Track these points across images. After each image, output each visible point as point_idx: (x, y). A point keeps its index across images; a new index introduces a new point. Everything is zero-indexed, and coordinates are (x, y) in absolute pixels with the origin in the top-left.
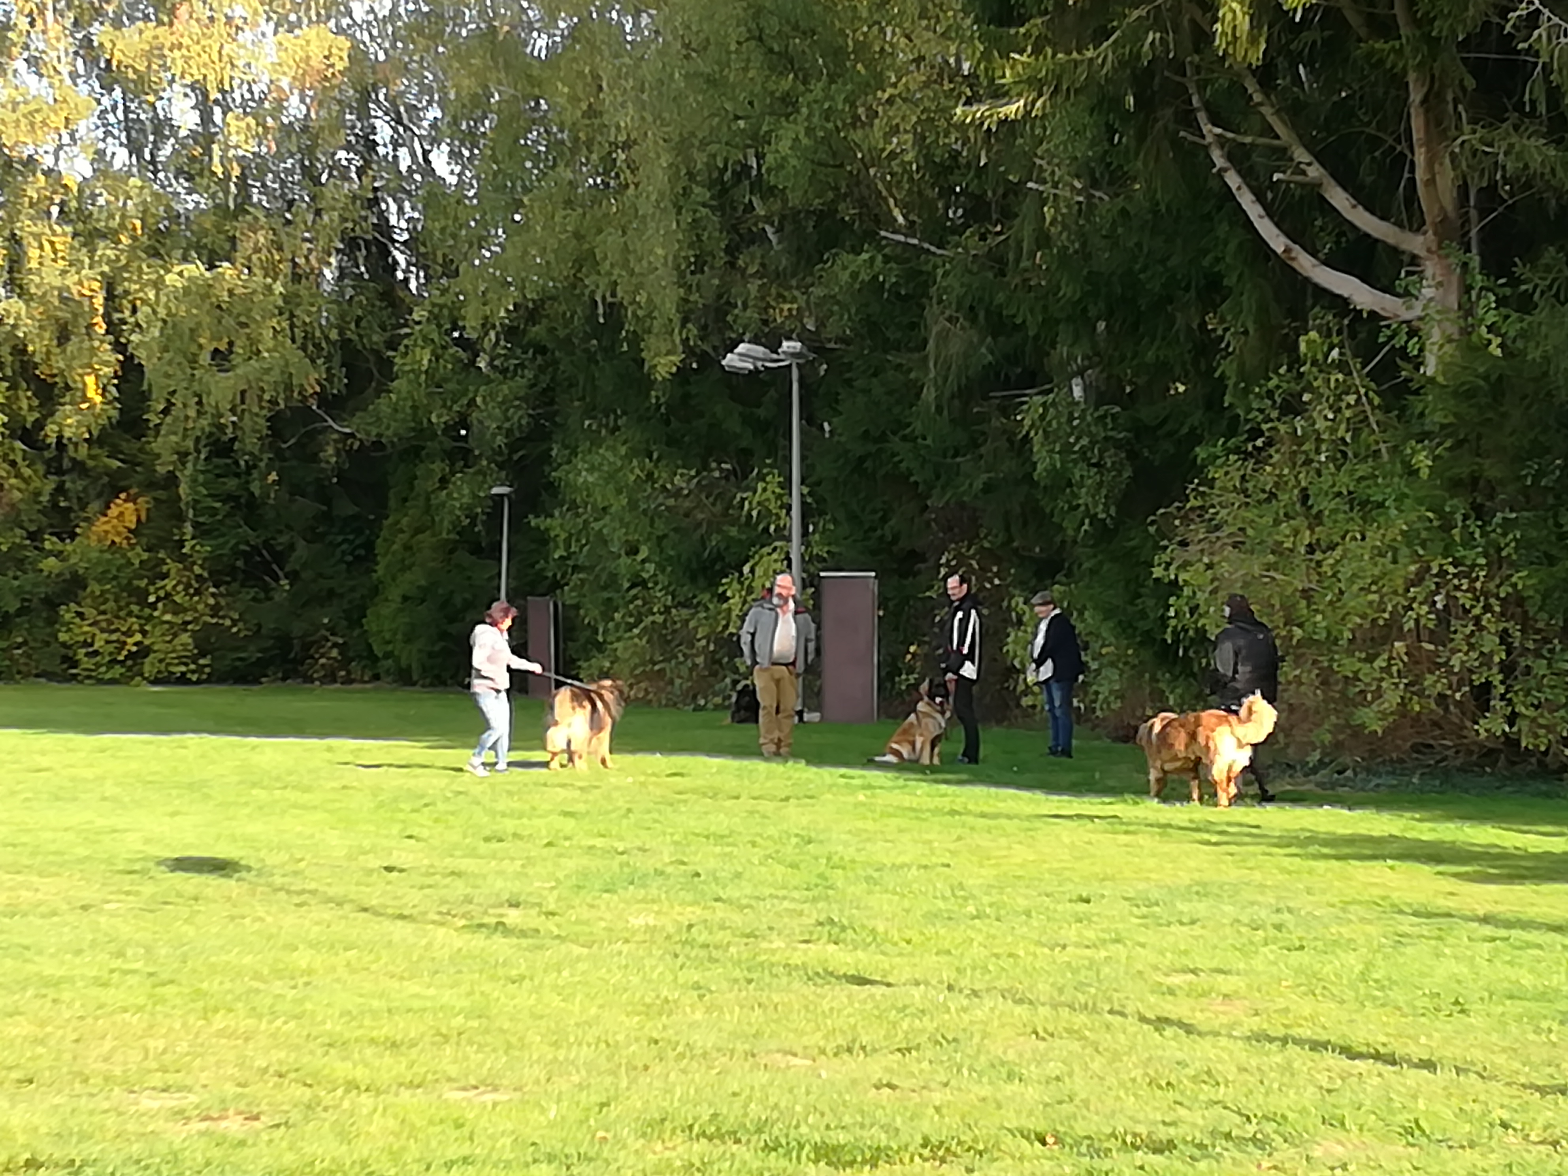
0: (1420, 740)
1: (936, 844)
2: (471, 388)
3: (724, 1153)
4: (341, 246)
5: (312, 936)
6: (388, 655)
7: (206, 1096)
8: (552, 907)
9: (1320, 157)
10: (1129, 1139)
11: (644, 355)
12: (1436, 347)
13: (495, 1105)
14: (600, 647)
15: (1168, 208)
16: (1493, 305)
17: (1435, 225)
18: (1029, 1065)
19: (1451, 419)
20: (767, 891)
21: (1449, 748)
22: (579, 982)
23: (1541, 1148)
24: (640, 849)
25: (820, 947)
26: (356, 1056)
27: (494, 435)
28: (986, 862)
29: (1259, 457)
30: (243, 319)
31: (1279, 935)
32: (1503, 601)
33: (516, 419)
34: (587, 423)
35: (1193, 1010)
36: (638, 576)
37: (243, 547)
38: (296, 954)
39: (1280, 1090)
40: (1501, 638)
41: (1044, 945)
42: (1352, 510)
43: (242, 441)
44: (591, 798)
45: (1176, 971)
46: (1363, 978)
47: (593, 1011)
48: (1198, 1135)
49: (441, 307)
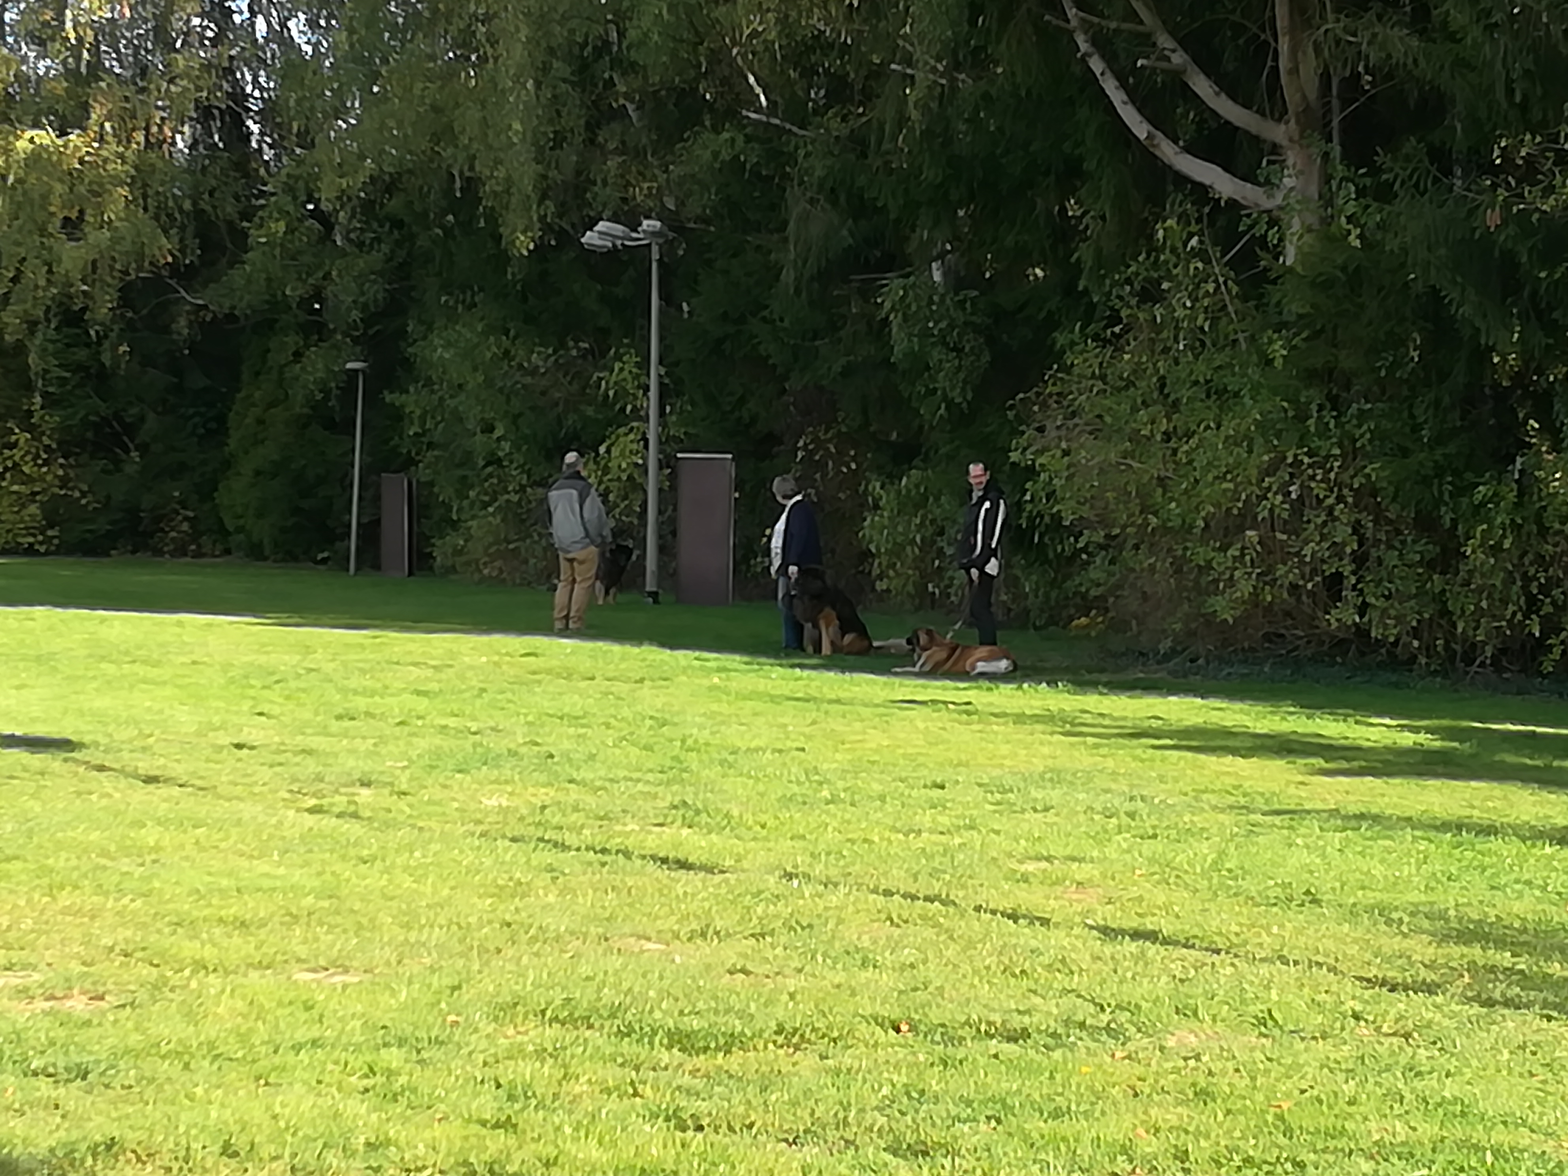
0: (1272, 630)
1: (791, 728)
2: (327, 262)
3: (578, 1037)
4: (195, 115)
5: (160, 814)
6: (240, 530)
7: (51, 974)
8: (404, 787)
9: (1184, 43)
10: (983, 1028)
11: (501, 230)
12: (1295, 238)
13: (345, 987)
14: (454, 525)
15: (1029, 93)
16: (1353, 196)
17: (1297, 115)
18: (883, 952)
19: (1307, 309)
20: (622, 773)
21: (1301, 638)
22: (431, 863)
23: (1395, 1040)
24: (493, 729)
25: (674, 830)
26: (205, 936)
27: (349, 310)
28: (840, 746)
29: (1117, 343)
30: (95, 187)
31: (1133, 824)
32: (1357, 492)
33: (372, 292)
34: (443, 299)
35: (1048, 898)
36: (493, 454)
37: (92, 418)
38: (143, 831)
39: (1133, 978)
40: (1354, 528)
41: (899, 831)
42: (1208, 396)
43: (92, 311)
44: (443, 676)
45: (1030, 858)
46: (1216, 866)
47: (446, 892)
48: (1052, 1024)
49: (297, 178)
